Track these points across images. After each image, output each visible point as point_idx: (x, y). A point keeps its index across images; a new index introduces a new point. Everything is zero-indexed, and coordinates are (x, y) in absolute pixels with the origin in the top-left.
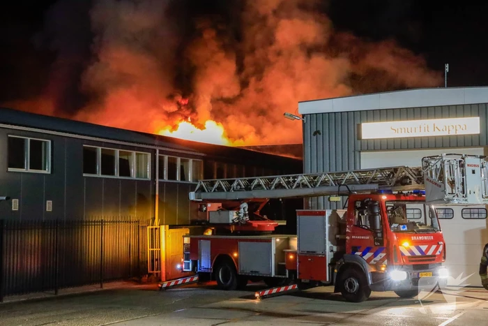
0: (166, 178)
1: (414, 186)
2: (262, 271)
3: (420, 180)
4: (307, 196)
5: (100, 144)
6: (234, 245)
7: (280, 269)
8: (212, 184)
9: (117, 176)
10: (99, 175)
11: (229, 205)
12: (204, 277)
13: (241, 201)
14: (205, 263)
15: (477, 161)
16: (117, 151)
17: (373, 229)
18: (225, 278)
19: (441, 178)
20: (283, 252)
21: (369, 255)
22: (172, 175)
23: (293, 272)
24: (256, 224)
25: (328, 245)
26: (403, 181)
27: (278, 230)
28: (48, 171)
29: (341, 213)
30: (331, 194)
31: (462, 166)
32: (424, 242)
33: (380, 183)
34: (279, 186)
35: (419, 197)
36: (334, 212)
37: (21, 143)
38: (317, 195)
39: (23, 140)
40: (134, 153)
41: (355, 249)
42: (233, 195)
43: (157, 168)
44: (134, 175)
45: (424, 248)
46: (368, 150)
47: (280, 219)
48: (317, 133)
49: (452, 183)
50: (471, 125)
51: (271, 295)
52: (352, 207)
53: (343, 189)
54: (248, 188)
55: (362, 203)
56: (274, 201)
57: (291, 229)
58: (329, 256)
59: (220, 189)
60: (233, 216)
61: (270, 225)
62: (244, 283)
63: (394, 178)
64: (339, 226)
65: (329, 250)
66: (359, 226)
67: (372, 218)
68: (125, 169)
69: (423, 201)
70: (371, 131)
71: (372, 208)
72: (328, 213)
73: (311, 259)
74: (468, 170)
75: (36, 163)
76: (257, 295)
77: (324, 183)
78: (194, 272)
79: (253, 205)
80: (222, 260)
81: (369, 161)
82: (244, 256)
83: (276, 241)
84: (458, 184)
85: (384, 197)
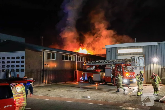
0: (78, 61)
1: (129, 63)
2: (98, 80)
3: (130, 61)
4: (107, 65)
5: (65, 54)
6: (92, 75)
7: (101, 79)
8: (88, 62)
9: (68, 60)
10: (65, 60)
11: (91, 66)
12: (86, 81)
13: (93, 66)
14: (86, 78)
15: (142, 58)
16: (69, 55)
18: (90, 81)
19: (135, 61)
20: (102, 76)
22: (79, 60)
23: (104, 80)
24: (96, 70)
25: (111, 74)
26: (127, 62)
27: (101, 72)
28: (55, 59)
29: (114, 68)
30: (112, 64)
31: (139, 58)
32: (131, 74)
33: (122, 62)
34: (101, 63)
35: (130, 65)
36: (113, 68)
38: (109, 64)
39: (50, 53)
40: (72, 56)
42: (92, 64)
43: (76, 59)
44: (72, 60)
45: (131, 75)
46: (120, 55)
47: (101, 69)
48: (109, 52)
49: (137, 62)
50: (141, 50)
51: (99, 85)
52: (116, 67)
53: (114, 63)
54: (95, 63)
55: (118, 66)
56: (100, 66)
57: (104, 71)
58: (111, 77)
59: (89, 63)
60: (92, 68)
61: (100, 70)
62: (94, 82)
63: (125, 61)
64: (113, 71)
65: (111, 76)
66: (118, 71)
67: (120, 69)
68: (70, 59)
69: (131, 66)
70: (120, 51)
71: (120, 67)
72: (111, 68)
73: (108, 78)
74: (140, 59)
75: (53, 58)
76: (97, 84)
77: (110, 62)
78: (84, 80)
79: (96, 66)
80: (89, 78)
81: (120, 58)
82: (94, 77)
83: (101, 74)
84: (138, 62)
85: (123, 65)
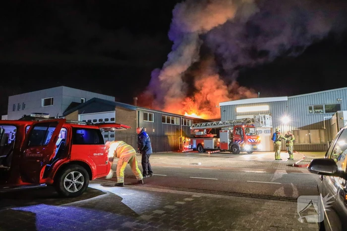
0: (184, 125)
1: (252, 123)
2: (210, 148)
3: (253, 121)
4: (222, 127)
5: (166, 115)
6: (203, 141)
7: (215, 147)
8: (196, 125)
9: (171, 124)
10: (166, 123)
11: (201, 130)
12: (195, 150)
13: (204, 129)
14: (195, 146)
15: (269, 116)
16: (171, 117)
17: (241, 135)
18: (200, 150)
19: (259, 121)
20: (216, 143)
21: (240, 142)
22: (185, 124)
23: (219, 147)
24: (208, 135)
25: (228, 140)
26: (249, 122)
27: (214, 137)
28: (153, 122)
29: (232, 131)
30: (228, 127)
31: (265, 117)
32: (254, 138)
33: (242, 123)
34: (214, 125)
35: (253, 126)
36: (230, 131)
37: (147, 114)
38: (225, 127)
40: (175, 118)
41: (236, 141)
42: (202, 128)
43: (181, 122)
44: (175, 124)
45: (254, 140)
46: (238, 115)
47: (215, 134)
48: (224, 111)
49: (262, 122)
50: (266, 108)
51: (213, 153)
52: (235, 129)
53: (232, 125)
54: (206, 125)
55: (237, 128)
56: (213, 129)
57: (218, 137)
58: (229, 143)
59: (198, 126)
60: (202, 133)
61: (213, 135)
62: (205, 151)
63: (247, 121)
64: (232, 135)
65: (229, 141)
66: (237, 134)
67: (240, 132)
68: (173, 122)
69: (254, 127)
70: (239, 110)
71: (240, 129)
72: (228, 131)
73: (224, 144)
74: (266, 118)
75: (150, 119)
76: (209, 153)
77: (227, 123)
78: (191, 148)
79: (208, 130)
80: (199, 145)
81: (238, 118)
82: (206, 144)
83: (214, 139)
84: (264, 123)
85: (244, 126)
